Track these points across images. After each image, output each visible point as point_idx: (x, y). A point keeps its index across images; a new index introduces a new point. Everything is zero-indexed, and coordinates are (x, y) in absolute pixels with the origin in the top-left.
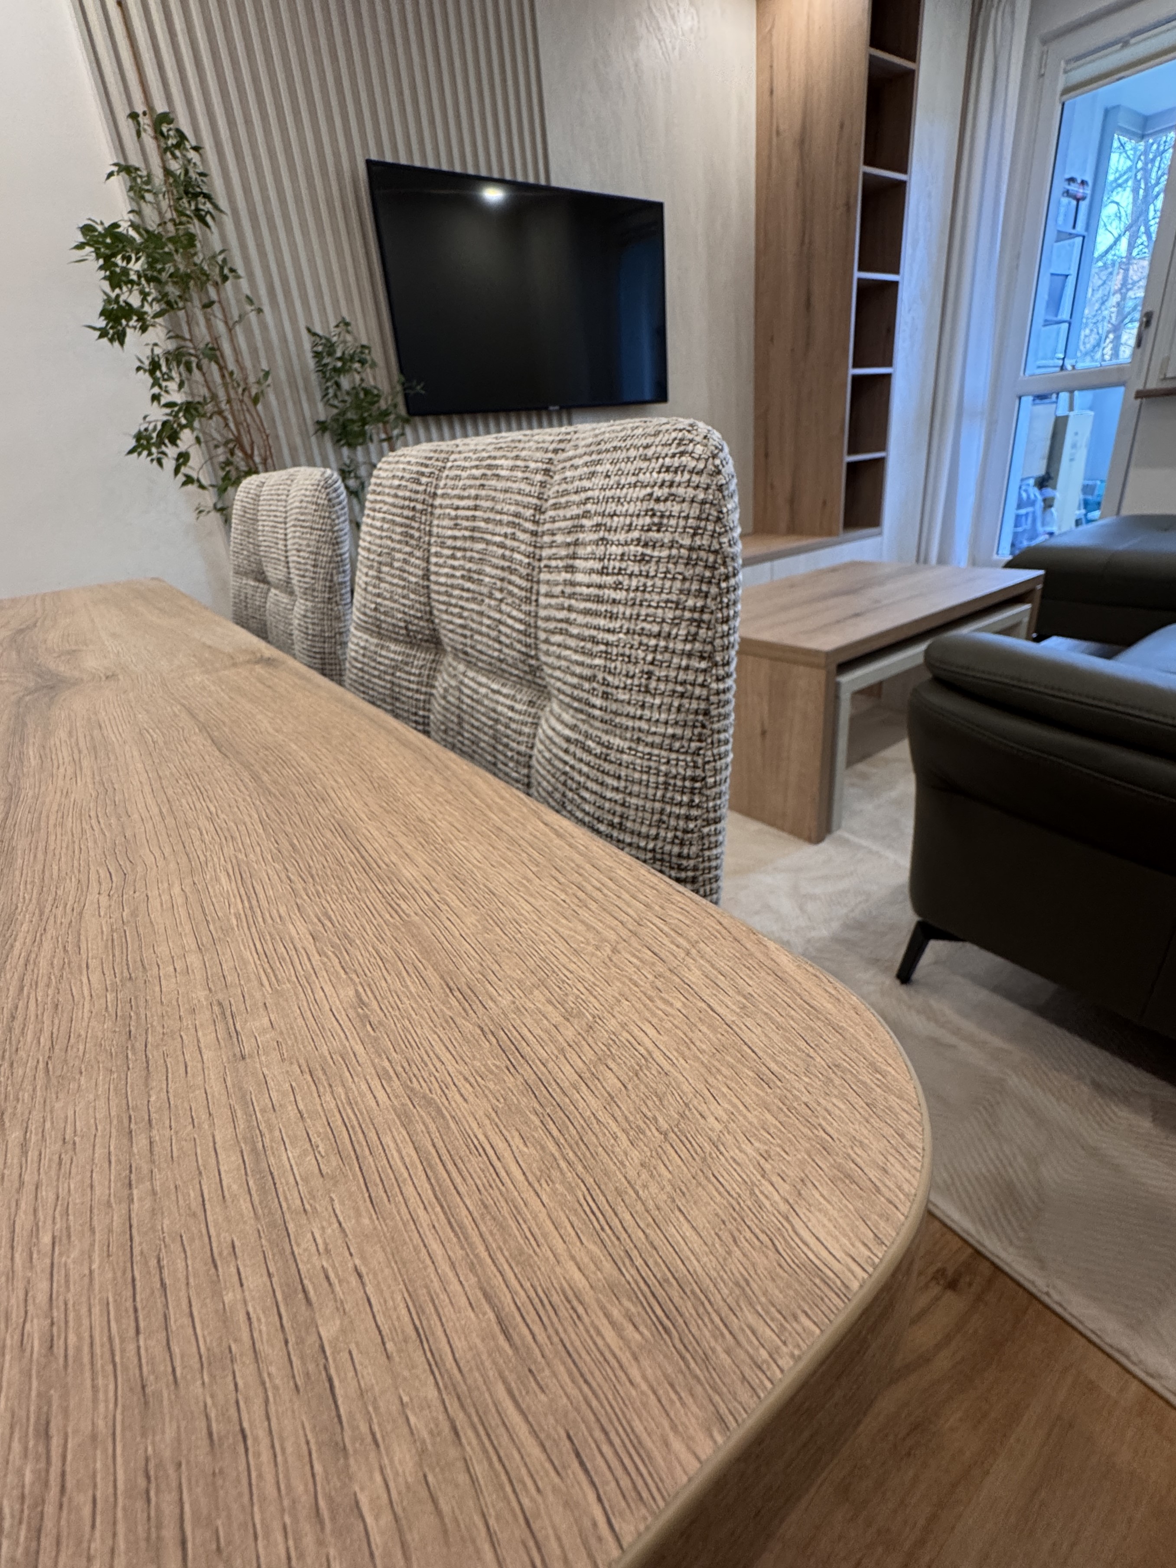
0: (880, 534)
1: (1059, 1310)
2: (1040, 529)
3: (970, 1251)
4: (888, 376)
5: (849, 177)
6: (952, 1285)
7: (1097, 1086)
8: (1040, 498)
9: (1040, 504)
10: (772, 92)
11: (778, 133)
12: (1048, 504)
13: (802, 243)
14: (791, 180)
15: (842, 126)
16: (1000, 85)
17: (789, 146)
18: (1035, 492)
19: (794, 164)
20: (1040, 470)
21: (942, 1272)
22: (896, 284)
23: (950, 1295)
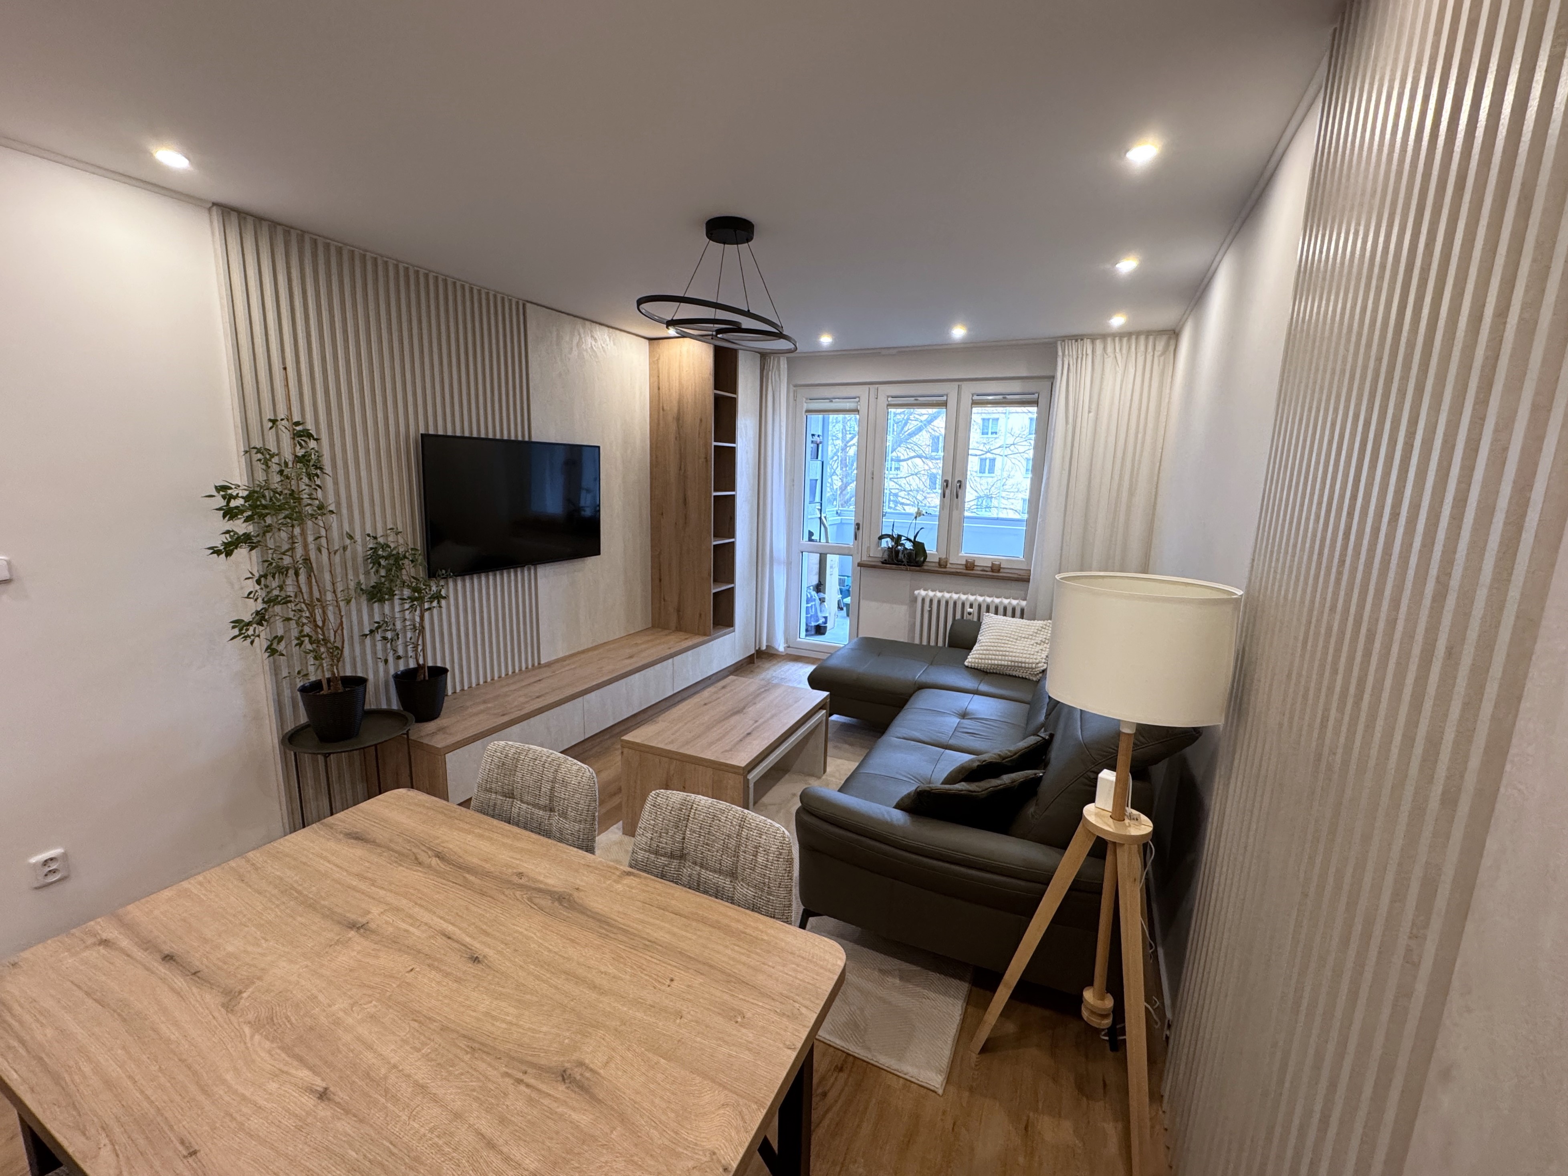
0: (734, 631)
1: (876, 1064)
2: (820, 615)
3: (845, 1055)
4: (733, 543)
5: (707, 445)
6: (841, 1070)
7: (880, 970)
8: (817, 598)
9: (818, 602)
10: (659, 389)
11: (663, 410)
12: (822, 600)
13: (680, 469)
14: (672, 437)
15: (701, 420)
16: (777, 405)
17: (670, 419)
18: (814, 593)
19: (673, 427)
20: (815, 580)
21: (837, 1066)
22: (734, 496)
23: (841, 1074)
